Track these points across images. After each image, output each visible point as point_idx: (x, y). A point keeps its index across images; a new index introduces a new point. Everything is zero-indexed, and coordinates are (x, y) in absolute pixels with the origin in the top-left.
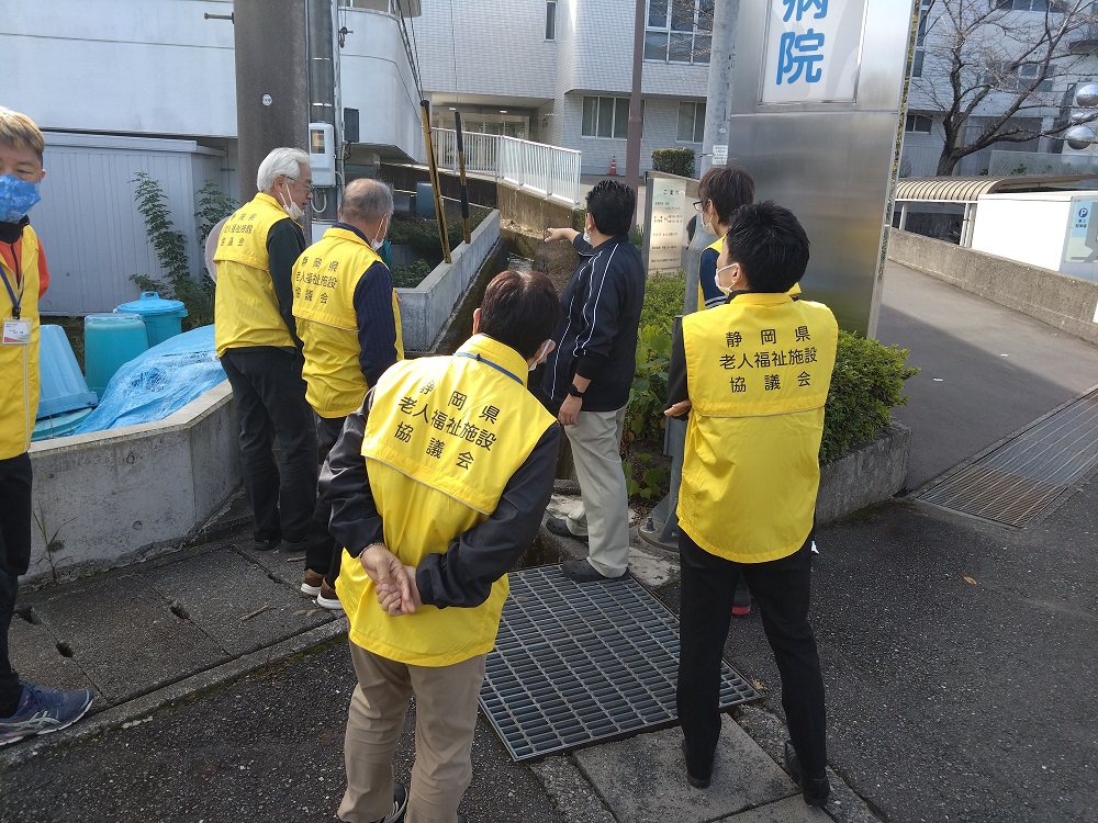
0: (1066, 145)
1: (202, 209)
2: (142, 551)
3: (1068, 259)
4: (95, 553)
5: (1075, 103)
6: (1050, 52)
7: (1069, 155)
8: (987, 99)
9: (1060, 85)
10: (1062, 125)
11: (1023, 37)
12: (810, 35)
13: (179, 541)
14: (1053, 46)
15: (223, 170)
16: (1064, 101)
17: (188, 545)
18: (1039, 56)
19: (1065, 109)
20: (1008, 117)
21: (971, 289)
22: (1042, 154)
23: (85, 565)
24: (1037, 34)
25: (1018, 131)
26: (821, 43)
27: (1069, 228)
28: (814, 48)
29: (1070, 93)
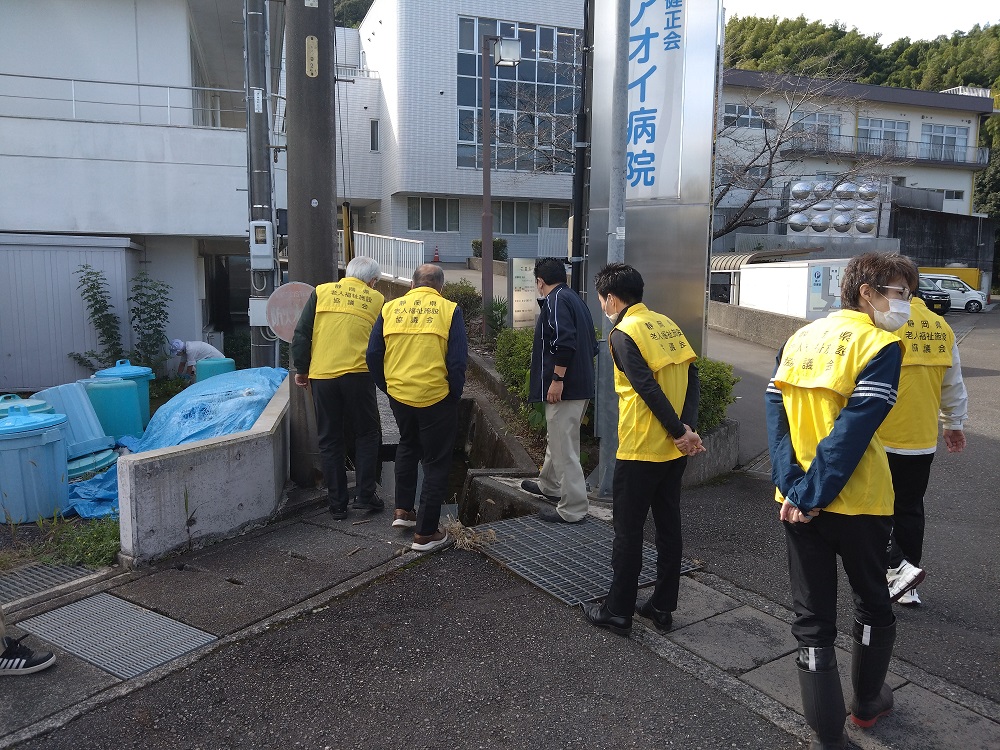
0: (789, 229)
1: (133, 295)
2: (242, 527)
3: (811, 309)
4: (214, 528)
5: (792, 197)
6: (771, 159)
7: (792, 236)
8: (728, 194)
9: (778, 183)
10: (784, 214)
11: (749, 147)
12: (645, 154)
13: (265, 519)
14: (772, 155)
15: (141, 262)
16: (783, 195)
17: (271, 522)
18: (763, 161)
19: (785, 202)
20: (746, 208)
21: (744, 337)
22: (771, 235)
23: (208, 537)
24: (760, 146)
25: (754, 218)
26: (653, 160)
27: (809, 286)
28: (649, 163)
29: (787, 189)
